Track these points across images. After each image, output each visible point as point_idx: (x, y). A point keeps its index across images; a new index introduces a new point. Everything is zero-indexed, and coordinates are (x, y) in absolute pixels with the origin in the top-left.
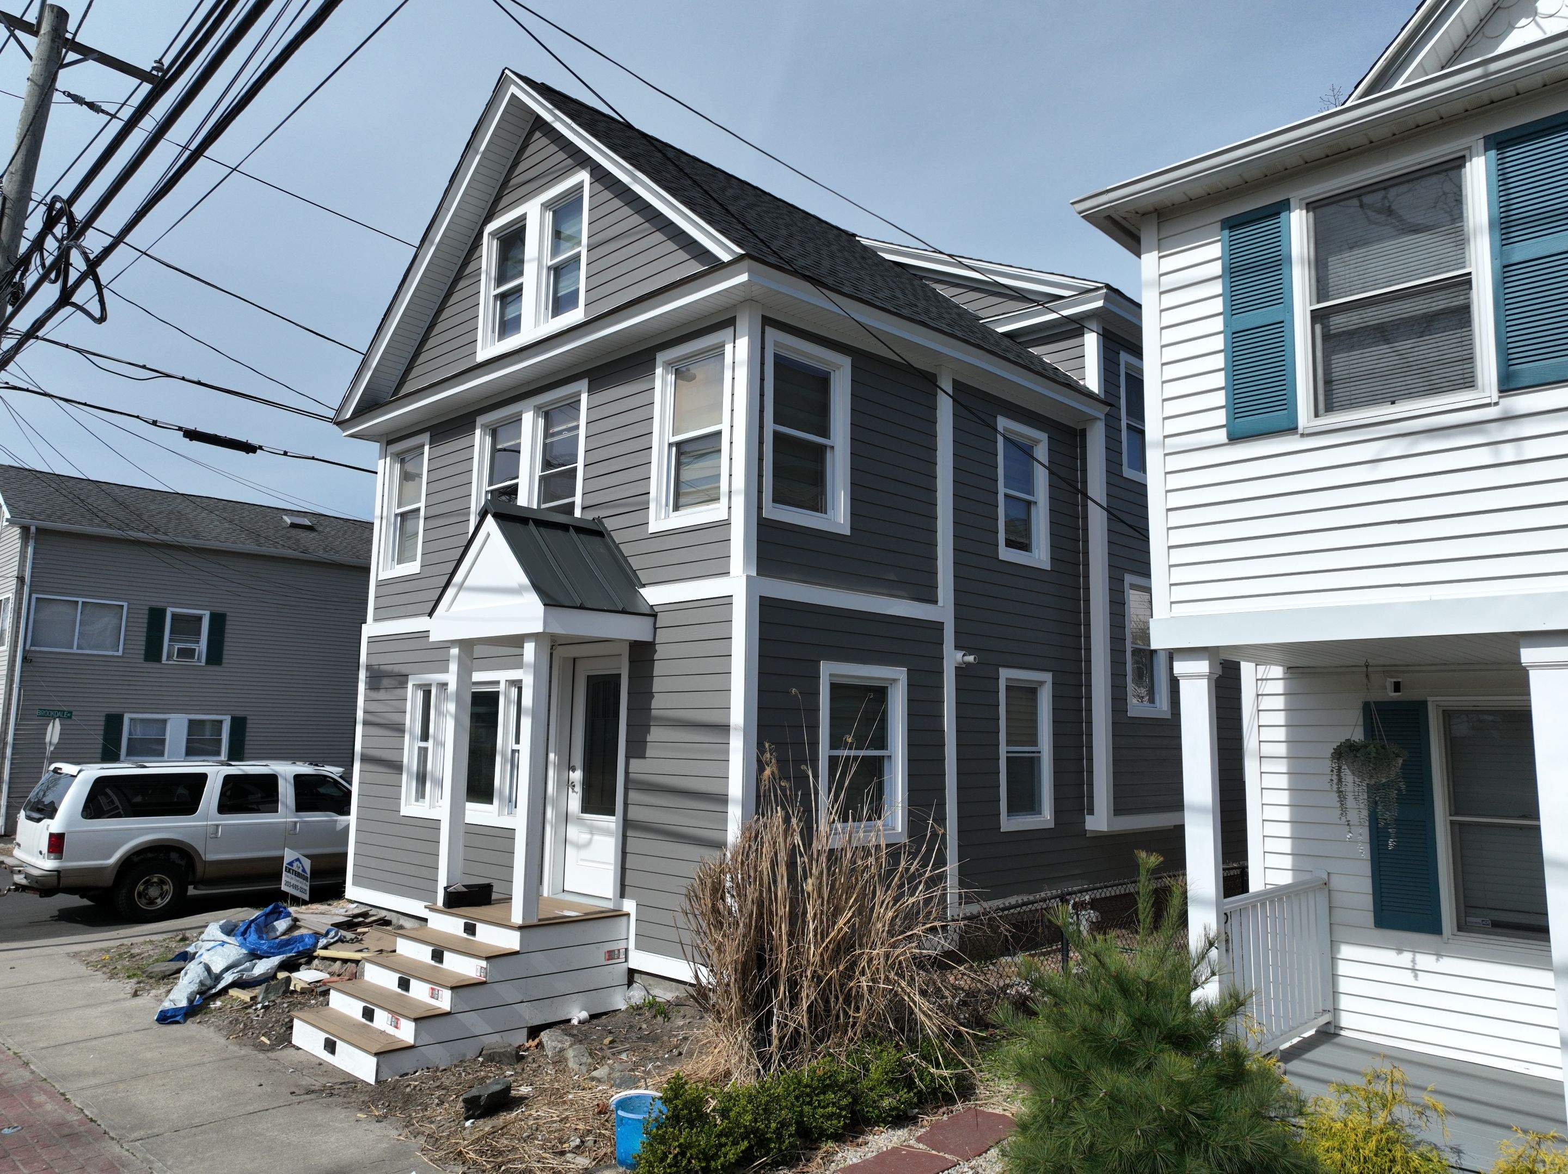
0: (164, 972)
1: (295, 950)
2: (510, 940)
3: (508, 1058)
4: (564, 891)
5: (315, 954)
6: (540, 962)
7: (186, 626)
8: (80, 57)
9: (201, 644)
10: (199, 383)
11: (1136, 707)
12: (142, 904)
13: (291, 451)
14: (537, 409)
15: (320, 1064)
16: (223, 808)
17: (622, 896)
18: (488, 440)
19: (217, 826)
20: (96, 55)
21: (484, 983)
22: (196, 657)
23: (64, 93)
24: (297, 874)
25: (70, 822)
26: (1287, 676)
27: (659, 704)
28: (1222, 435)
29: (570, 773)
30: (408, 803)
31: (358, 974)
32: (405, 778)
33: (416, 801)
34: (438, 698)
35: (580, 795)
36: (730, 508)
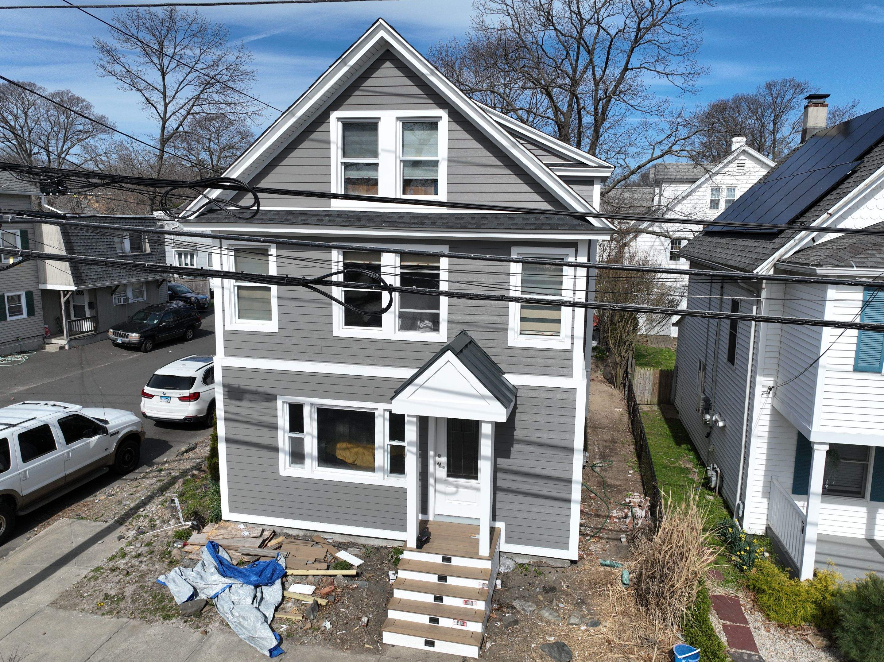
4: (435, 514)
5: (288, 574)
16: (26, 457)
17: (494, 520)
18: (342, 258)
19: (25, 471)
28: (851, 368)
29: (437, 458)
30: (285, 468)
31: (335, 582)
32: (281, 455)
33: (290, 466)
34: (311, 411)
35: (446, 469)
36: (572, 344)
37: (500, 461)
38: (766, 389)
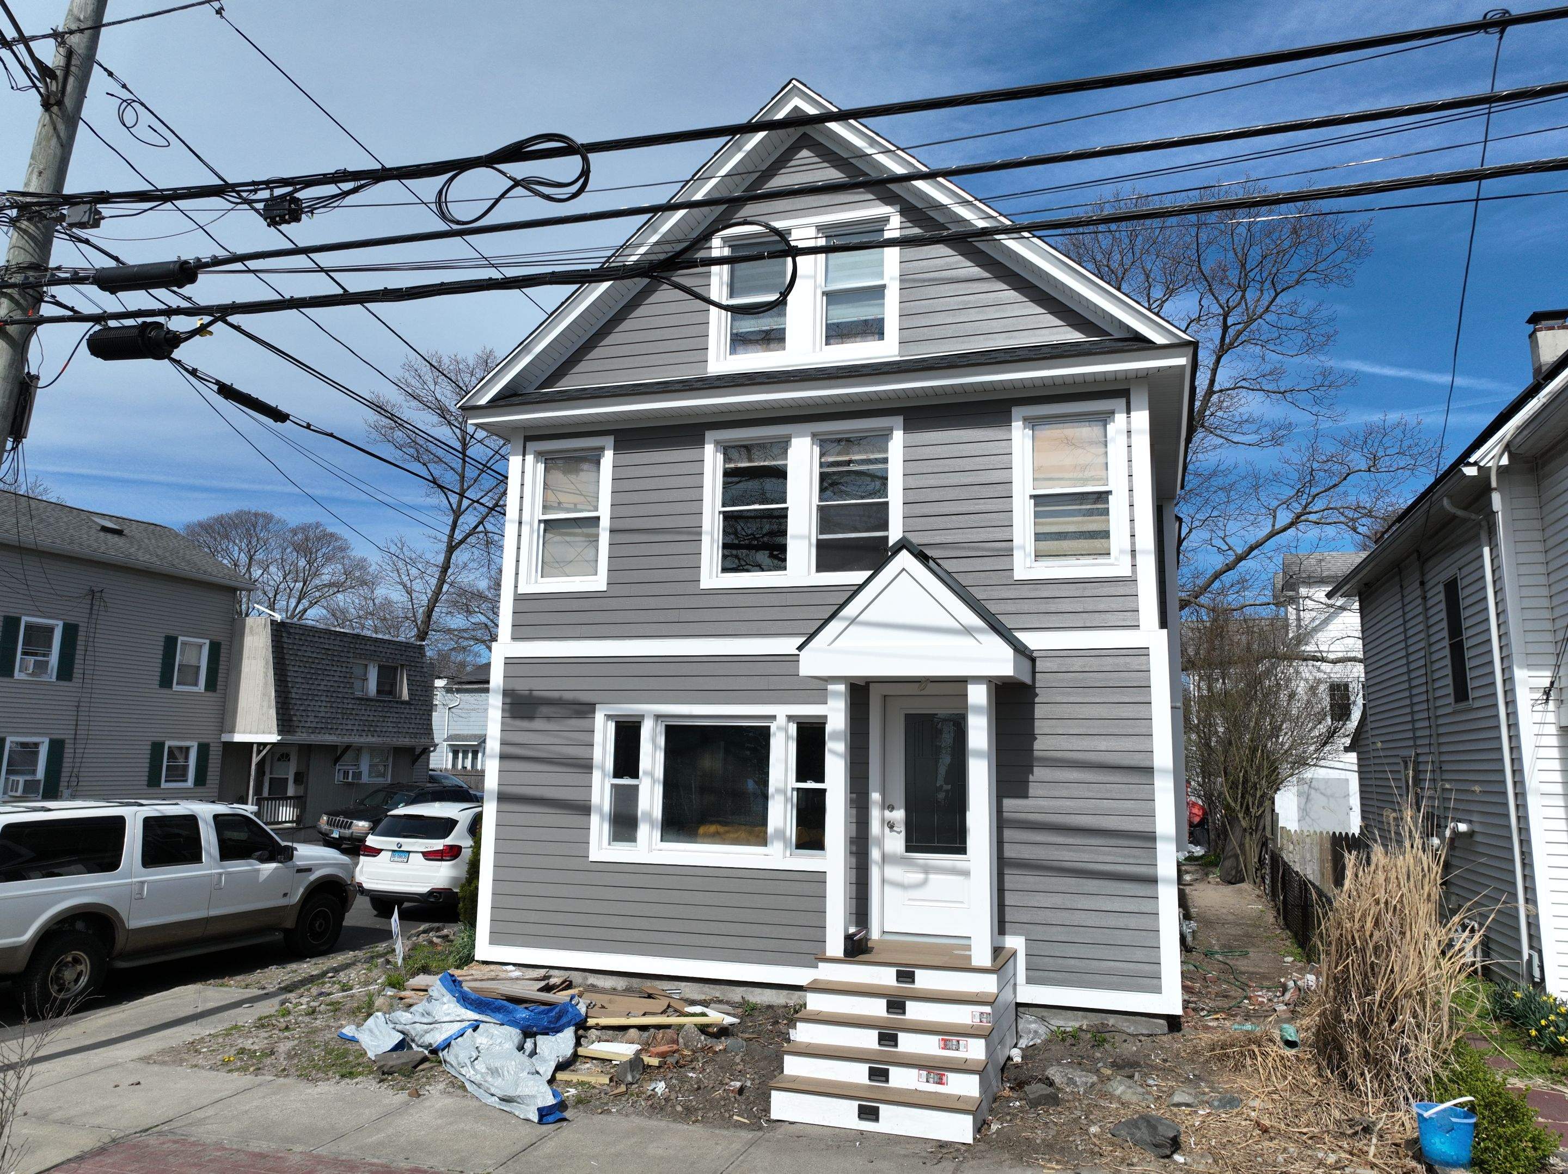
2: (981, 984)
4: (884, 932)
5: (589, 1024)
6: (1001, 1003)
12: (54, 991)
14: (814, 435)
15: (862, 1133)
16: (148, 860)
17: (1002, 933)
18: (720, 457)
19: (143, 883)
21: (992, 1029)
29: (887, 813)
30: (600, 847)
31: (681, 1040)
32: (595, 819)
33: (609, 844)
34: (654, 730)
35: (903, 834)
36: (1134, 566)
37: (1008, 803)
38: (1539, 695)
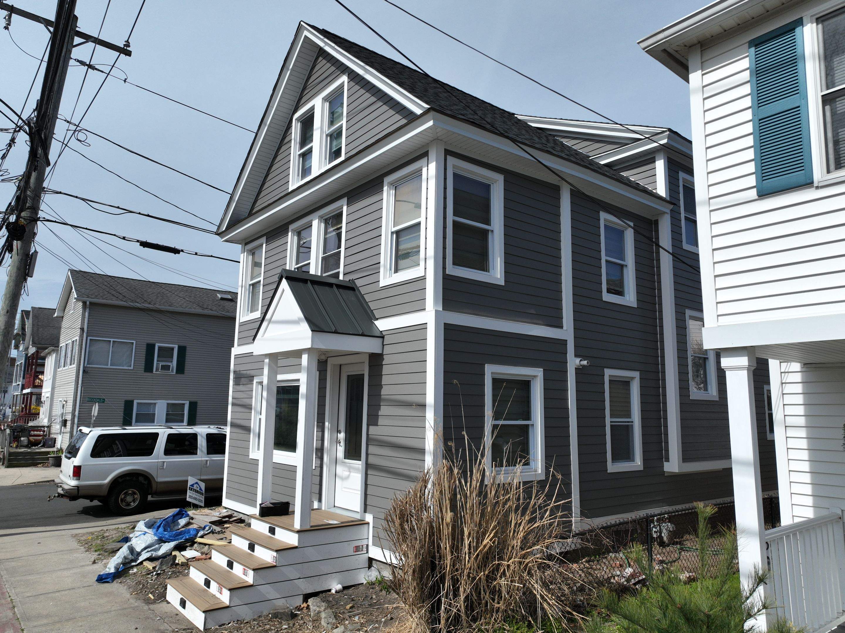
0: (113, 549)
1: (184, 538)
2: (292, 539)
3: (286, 616)
4: (334, 506)
5: (196, 540)
6: (311, 553)
7: (166, 353)
8: (84, 40)
9: (173, 363)
10: (148, 216)
11: (695, 394)
12: (123, 505)
13: (199, 252)
14: (321, 218)
15: (177, 615)
16: (168, 452)
17: (365, 511)
18: (296, 238)
19: (164, 462)
20: (93, 39)
21: (275, 566)
22: (171, 370)
23: (75, 60)
24: (197, 491)
25: (84, 459)
26: (804, 370)
27: (385, 391)
28: (753, 194)
29: (334, 433)
30: (252, 451)
32: (252, 436)
35: (343, 447)
36: (425, 268)
